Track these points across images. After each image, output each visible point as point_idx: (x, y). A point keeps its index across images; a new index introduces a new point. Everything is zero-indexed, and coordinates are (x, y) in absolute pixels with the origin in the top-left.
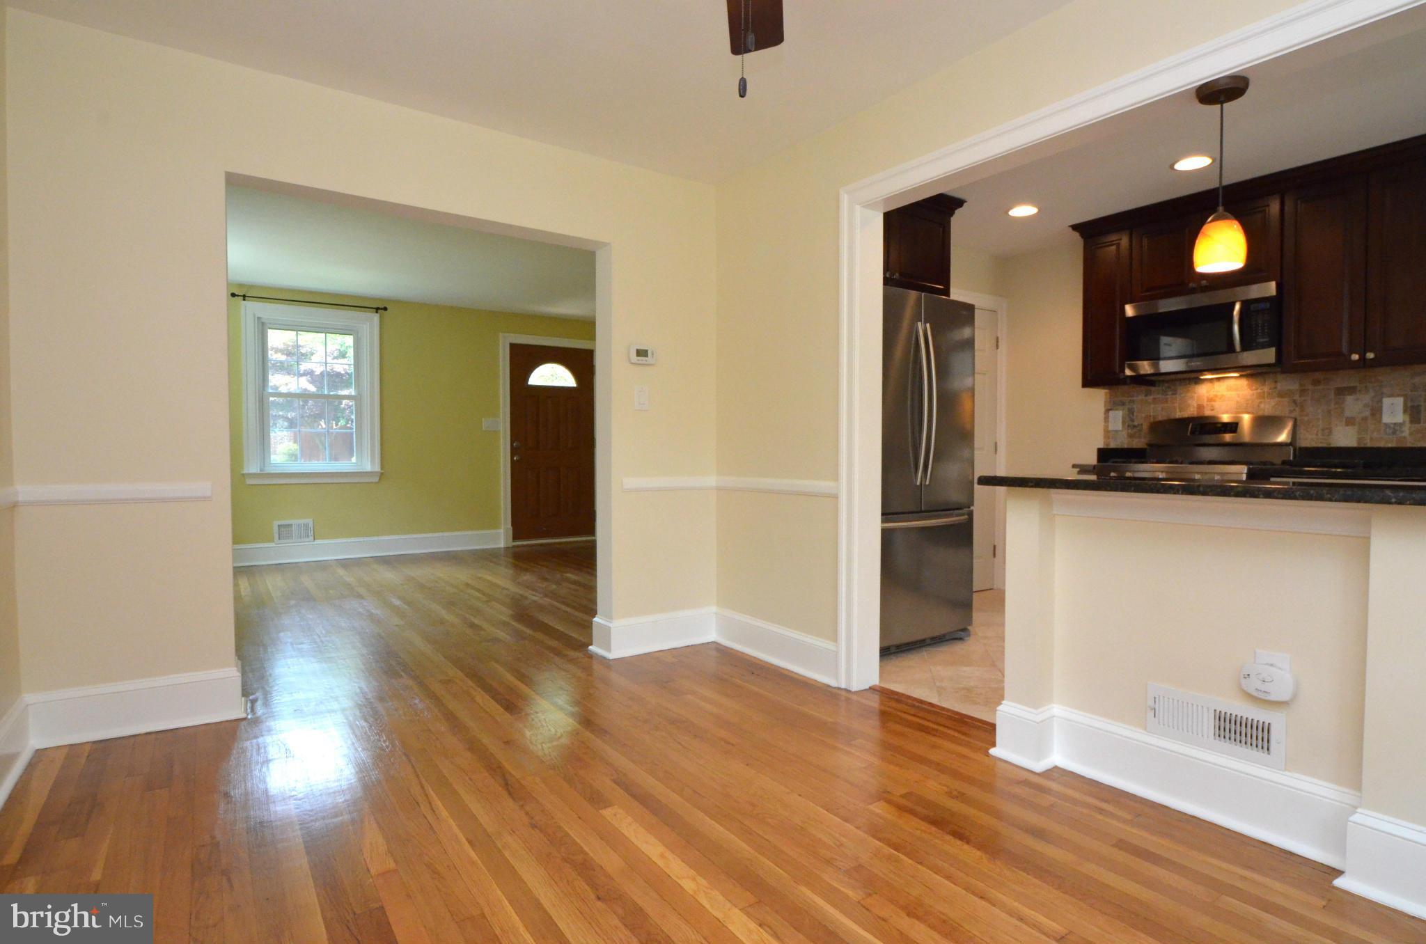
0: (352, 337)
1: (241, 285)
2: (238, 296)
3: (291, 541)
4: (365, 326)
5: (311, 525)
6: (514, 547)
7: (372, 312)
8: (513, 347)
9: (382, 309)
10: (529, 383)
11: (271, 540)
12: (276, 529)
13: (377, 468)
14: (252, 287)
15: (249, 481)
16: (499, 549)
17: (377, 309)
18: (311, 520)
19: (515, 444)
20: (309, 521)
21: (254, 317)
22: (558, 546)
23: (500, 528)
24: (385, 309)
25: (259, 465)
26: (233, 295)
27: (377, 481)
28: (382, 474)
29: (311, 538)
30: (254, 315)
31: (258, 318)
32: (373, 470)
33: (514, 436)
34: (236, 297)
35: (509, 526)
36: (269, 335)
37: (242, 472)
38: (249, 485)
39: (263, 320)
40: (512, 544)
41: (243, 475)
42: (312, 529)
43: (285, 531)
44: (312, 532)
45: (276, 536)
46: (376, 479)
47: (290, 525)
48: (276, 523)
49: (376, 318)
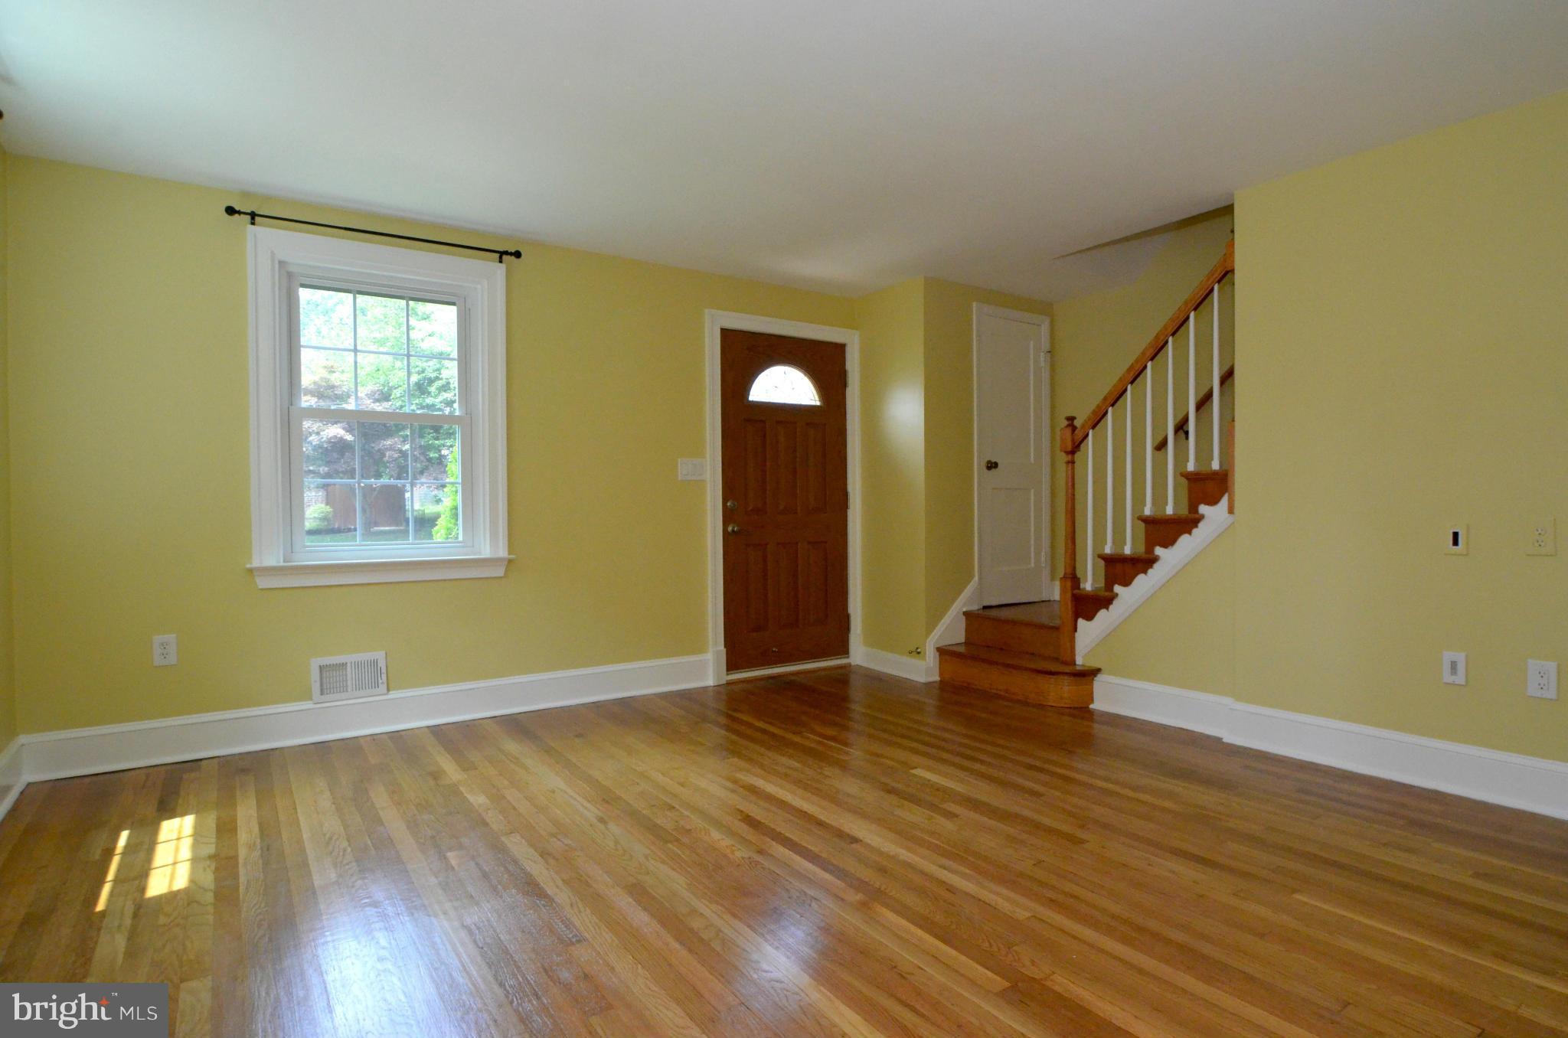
0: (454, 308)
1: (246, 195)
2: (239, 213)
3: (343, 695)
4: (479, 286)
5: (382, 664)
6: (729, 683)
7: (493, 261)
8: (727, 335)
9: (511, 254)
10: (751, 398)
11: (308, 696)
12: (315, 675)
13: (502, 552)
14: (268, 199)
15: (263, 582)
16: (705, 689)
17: (502, 254)
18: (382, 653)
19: (729, 504)
20: (380, 656)
21: (273, 261)
22: (793, 678)
23: (705, 652)
24: (518, 254)
25: (282, 552)
26: (231, 211)
27: (502, 575)
28: (510, 561)
29: (383, 688)
30: (273, 254)
31: (280, 262)
32: (496, 556)
33: (730, 489)
34: (237, 215)
35: (721, 647)
36: (300, 293)
37: (248, 566)
38: (262, 589)
39: (291, 269)
40: (726, 678)
41: (251, 571)
42: (384, 670)
43: (331, 679)
44: (384, 677)
45: (316, 688)
46: (500, 572)
47: (344, 665)
48: (316, 663)
49: (499, 271)
